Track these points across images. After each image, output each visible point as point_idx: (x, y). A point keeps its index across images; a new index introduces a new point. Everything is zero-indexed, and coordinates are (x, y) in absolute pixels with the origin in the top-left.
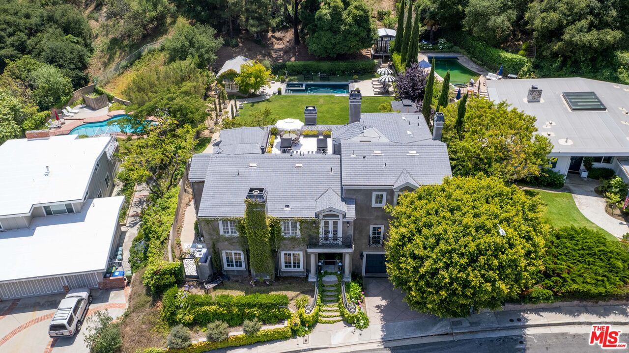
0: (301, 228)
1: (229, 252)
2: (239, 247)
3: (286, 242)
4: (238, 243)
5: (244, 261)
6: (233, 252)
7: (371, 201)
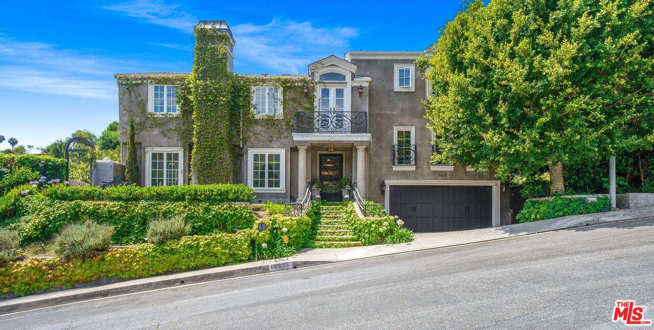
0: (284, 100)
1: (158, 150)
2: (178, 140)
3: (257, 130)
4: (176, 132)
5: (183, 169)
6: (165, 150)
7: (393, 81)
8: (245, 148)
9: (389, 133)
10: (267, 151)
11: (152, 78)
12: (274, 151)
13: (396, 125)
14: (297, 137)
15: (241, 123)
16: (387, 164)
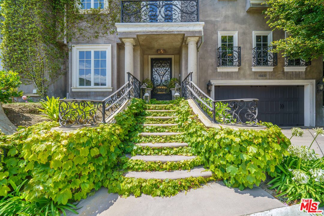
3: (82, 26)
8: (70, 44)
9: (214, 37)
10: (93, 47)
12: (100, 48)
13: (220, 30)
14: (122, 28)
15: (65, 18)
16: (212, 66)
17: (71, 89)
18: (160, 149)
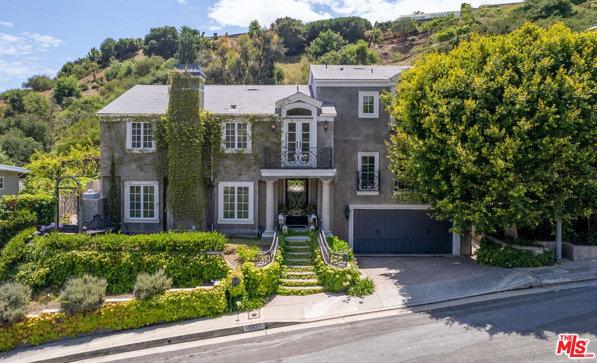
0: (253, 135)
1: (135, 183)
2: (153, 174)
3: (227, 163)
4: (152, 167)
5: (158, 202)
6: (142, 184)
7: (357, 108)
8: (216, 181)
9: (353, 158)
10: (237, 184)
11: (130, 117)
12: (243, 184)
13: (360, 150)
14: (265, 173)
15: (212, 158)
16: (351, 188)
17: (217, 222)
18: (300, 276)
